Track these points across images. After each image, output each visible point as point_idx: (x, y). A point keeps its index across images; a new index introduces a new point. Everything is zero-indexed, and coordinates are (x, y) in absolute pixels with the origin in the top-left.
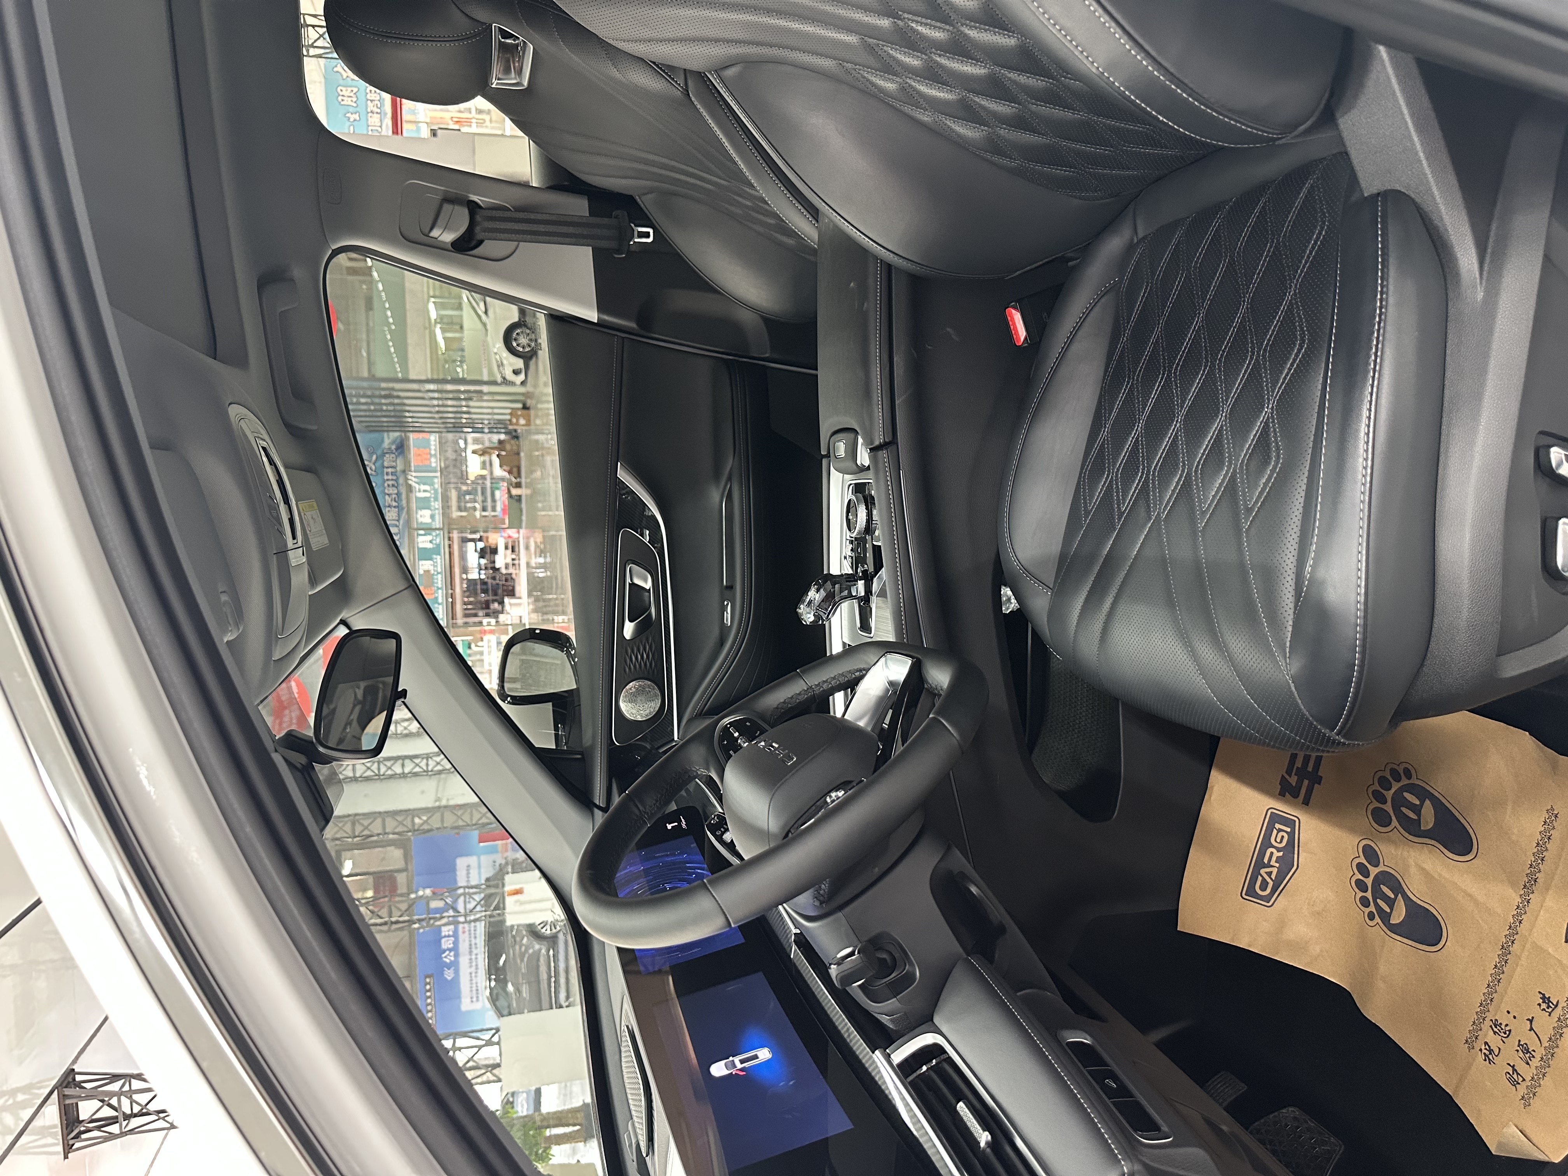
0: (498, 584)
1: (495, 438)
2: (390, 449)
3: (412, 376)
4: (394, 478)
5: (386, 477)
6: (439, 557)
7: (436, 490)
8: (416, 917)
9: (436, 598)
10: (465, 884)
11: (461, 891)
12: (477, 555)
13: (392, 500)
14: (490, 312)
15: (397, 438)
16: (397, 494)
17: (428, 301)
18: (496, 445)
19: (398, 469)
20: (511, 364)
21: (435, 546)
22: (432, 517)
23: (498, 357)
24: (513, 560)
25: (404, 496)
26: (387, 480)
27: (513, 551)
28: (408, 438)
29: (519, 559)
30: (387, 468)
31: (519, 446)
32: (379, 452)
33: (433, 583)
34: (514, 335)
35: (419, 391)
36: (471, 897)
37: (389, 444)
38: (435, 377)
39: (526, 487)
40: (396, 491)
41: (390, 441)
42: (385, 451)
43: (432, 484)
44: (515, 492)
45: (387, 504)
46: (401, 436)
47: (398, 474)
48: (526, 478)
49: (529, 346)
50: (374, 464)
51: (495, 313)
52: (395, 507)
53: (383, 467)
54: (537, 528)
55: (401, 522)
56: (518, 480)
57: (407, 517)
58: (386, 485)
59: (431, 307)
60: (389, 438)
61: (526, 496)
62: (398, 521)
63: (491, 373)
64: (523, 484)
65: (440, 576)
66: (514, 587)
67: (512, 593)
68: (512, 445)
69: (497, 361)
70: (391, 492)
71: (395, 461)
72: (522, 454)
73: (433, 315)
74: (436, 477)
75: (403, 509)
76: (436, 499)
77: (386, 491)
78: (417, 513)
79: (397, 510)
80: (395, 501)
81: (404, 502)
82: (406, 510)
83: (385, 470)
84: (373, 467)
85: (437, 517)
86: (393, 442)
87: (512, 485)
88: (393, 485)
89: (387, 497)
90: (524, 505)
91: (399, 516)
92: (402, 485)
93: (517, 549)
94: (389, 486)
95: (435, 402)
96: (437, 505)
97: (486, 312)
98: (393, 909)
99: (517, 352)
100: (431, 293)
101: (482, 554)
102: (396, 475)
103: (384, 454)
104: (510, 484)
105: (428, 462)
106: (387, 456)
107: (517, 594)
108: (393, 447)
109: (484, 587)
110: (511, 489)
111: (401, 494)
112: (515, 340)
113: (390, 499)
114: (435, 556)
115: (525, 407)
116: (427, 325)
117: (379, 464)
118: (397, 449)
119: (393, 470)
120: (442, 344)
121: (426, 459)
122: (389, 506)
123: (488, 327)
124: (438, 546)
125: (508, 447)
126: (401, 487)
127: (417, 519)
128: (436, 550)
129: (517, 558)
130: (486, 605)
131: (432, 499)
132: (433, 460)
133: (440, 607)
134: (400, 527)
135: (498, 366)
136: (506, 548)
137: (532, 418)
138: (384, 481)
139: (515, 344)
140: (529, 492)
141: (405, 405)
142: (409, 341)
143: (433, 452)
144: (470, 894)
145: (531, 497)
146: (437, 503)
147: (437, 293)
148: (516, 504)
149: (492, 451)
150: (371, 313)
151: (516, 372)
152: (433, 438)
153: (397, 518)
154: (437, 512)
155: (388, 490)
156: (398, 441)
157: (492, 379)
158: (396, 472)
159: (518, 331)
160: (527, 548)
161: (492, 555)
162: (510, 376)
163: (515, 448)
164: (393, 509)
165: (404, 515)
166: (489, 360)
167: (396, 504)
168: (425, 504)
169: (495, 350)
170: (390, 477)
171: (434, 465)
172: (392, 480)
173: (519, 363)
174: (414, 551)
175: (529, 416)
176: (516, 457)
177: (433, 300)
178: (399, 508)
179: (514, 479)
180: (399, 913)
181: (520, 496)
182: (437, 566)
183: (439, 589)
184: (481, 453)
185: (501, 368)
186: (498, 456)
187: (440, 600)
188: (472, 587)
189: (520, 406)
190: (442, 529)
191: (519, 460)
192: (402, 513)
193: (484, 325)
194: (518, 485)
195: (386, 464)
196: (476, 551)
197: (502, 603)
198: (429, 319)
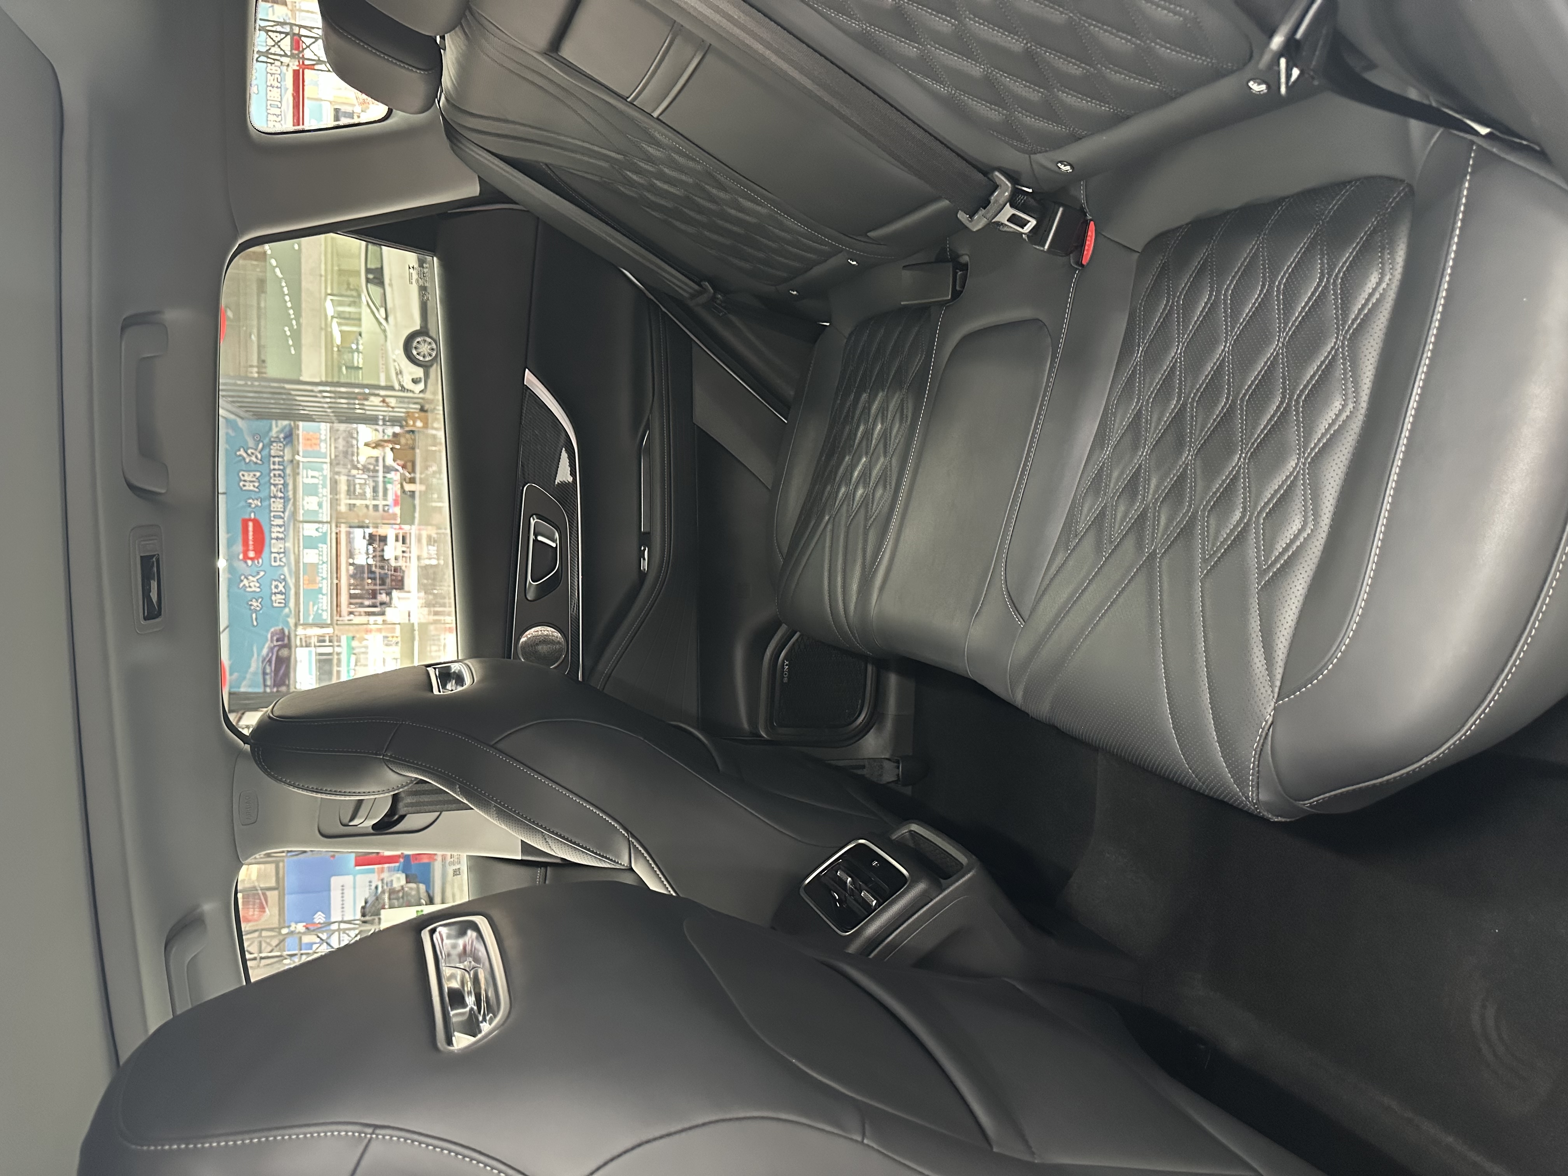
0: (386, 574)
1: (390, 431)
2: (277, 437)
3: (304, 378)
4: (281, 467)
5: (272, 467)
6: (324, 546)
7: (325, 477)
8: (285, 953)
9: (321, 588)
10: (340, 919)
11: (334, 927)
12: (365, 542)
13: (277, 491)
14: (390, 319)
15: (285, 427)
16: (283, 485)
17: (325, 299)
18: (391, 438)
19: (286, 458)
20: (410, 373)
21: (321, 534)
22: (320, 505)
23: (396, 364)
24: (403, 552)
25: (290, 487)
26: (274, 469)
27: (404, 542)
28: (298, 427)
29: (410, 552)
30: (274, 457)
31: (414, 440)
32: (266, 441)
33: (318, 572)
34: (415, 344)
35: (312, 391)
36: (344, 933)
37: (277, 432)
38: (330, 380)
39: (421, 483)
40: (282, 482)
41: (278, 429)
42: (272, 439)
43: (322, 470)
44: (408, 487)
45: (272, 495)
46: (290, 425)
47: (285, 464)
48: (421, 473)
49: (430, 355)
50: (260, 452)
51: (395, 318)
52: (280, 498)
53: (270, 456)
54: (431, 525)
55: (287, 514)
56: (412, 475)
57: (292, 509)
58: (272, 475)
59: (329, 305)
60: (277, 426)
61: (420, 492)
62: (283, 512)
63: (388, 378)
64: (418, 480)
65: (325, 565)
66: (403, 578)
67: (399, 585)
68: (407, 440)
69: (396, 369)
70: (277, 482)
71: (283, 451)
72: (418, 451)
73: (330, 310)
74: (326, 463)
75: (289, 500)
76: (324, 486)
77: (272, 481)
78: (303, 499)
79: (282, 501)
80: (281, 492)
81: (290, 494)
82: (292, 501)
83: (272, 459)
84: (259, 456)
85: (324, 504)
86: (282, 431)
87: (405, 480)
88: (280, 476)
89: (272, 487)
90: (417, 502)
91: (285, 507)
92: (289, 475)
93: (408, 541)
94: (275, 475)
95: (328, 400)
96: (326, 491)
97: (386, 319)
98: (264, 945)
99: (417, 362)
100: (329, 291)
101: (372, 539)
102: (283, 465)
103: (271, 442)
104: (403, 479)
105: (318, 447)
106: (275, 444)
107: (406, 587)
108: (282, 436)
109: (372, 576)
110: (404, 484)
111: (288, 485)
112: (416, 348)
113: (275, 490)
114: (320, 545)
115: (422, 410)
116: (323, 326)
117: (265, 452)
118: (285, 438)
119: (280, 459)
120: (338, 340)
121: (315, 444)
122: (275, 497)
123: (389, 334)
124: (325, 534)
125: (403, 441)
126: (288, 477)
127: (303, 506)
128: (323, 539)
129: (408, 550)
130: (374, 595)
131: (320, 486)
132: (323, 445)
133: (325, 597)
134: (286, 519)
135: (397, 374)
136: (397, 540)
137: (430, 421)
138: (270, 471)
139: (415, 352)
140: (423, 488)
141: (296, 400)
142: (303, 342)
143: (323, 437)
144: (344, 931)
145: (423, 494)
146: (325, 490)
147: (335, 292)
148: (410, 500)
149: (386, 444)
150: (263, 295)
151: (415, 381)
152: (324, 427)
153: (282, 510)
154: (325, 498)
155: (274, 480)
156: (287, 429)
157: (389, 384)
158: (283, 461)
159: (419, 339)
160: (419, 540)
161: (382, 544)
162: (409, 385)
163: (410, 442)
164: (278, 500)
165: (290, 507)
166: (386, 365)
167: (282, 495)
168: (312, 490)
169: (394, 357)
170: (277, 467)
171: (323, 450)
172: (279, 470)
173: (419, 372)
174: (299, 540)
175: (427, 419)
176: (411, 451)
177: (330, 297)
178: (285, 499)
179: (407, 474)
180: (269, 949)
181: (413, 492)
182: (322, 555)
183: (323, 579)
184: (374, 445)
185: (400, 376)
186: (392, 449)
187: (324, 591)
188: (359, 572)
189: (418, 407)
190: (330, 523)
191: (414, 455)
192: (288, 505)
193: (384, 331)
194: (412, 481)
195: (273, 453)
196: (364, 538)
197: (389, 594)
198: (326, 316)
